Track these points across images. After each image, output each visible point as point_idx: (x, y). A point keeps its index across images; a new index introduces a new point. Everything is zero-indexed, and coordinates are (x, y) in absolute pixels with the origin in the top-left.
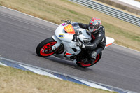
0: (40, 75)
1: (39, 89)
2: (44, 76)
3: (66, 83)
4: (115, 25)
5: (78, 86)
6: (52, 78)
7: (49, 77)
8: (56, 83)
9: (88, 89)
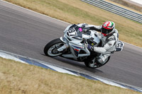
0: (5, 59)
1: (4, 73)
2: (10, 60)
3: (32, 67)
4: (81, 8)
5: (44, 70)
6: (18, 62)
7: (15, 61)
8: (21, 67)
9: (54, 74)
